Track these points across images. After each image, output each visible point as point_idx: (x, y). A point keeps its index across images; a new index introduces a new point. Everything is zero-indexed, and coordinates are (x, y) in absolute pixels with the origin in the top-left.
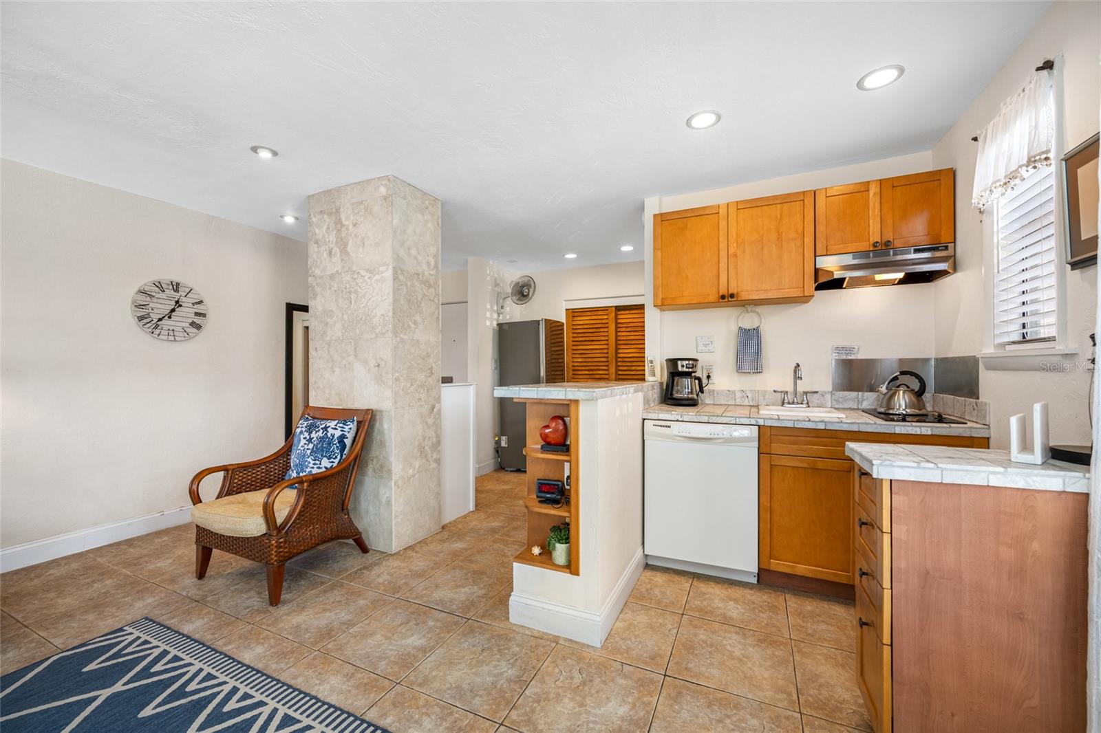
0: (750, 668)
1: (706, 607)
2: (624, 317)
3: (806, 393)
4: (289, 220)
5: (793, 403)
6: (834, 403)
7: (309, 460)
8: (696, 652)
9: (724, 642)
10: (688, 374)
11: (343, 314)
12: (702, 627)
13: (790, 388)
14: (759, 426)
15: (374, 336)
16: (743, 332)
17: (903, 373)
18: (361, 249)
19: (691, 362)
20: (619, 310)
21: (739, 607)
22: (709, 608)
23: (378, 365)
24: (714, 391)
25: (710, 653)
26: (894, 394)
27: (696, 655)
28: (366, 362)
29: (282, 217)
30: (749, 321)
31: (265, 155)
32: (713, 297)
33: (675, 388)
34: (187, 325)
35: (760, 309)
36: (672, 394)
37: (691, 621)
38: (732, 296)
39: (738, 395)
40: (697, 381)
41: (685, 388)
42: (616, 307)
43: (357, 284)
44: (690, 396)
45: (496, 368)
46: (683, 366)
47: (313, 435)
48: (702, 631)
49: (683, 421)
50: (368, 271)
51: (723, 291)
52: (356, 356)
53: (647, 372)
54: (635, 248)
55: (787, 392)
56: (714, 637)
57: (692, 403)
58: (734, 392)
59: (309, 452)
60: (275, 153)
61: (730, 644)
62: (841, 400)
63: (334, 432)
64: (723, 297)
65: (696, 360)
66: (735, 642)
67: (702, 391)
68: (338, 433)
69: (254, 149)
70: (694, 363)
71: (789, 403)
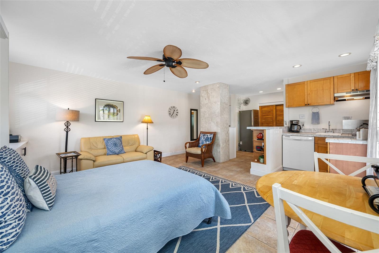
2: (278, 108)
3: (332, 129)
4: (194, 91)
5: (328, 132)
6: (343, 132)
7: (204, 142)
10: (297, 124)
11: (208, 112)
13: (328, 128)
14: (314, 137)
15: (216, 116)
16: (313, 113)
17: (364, 124)
18: (213, 98)
19: (297, 121)
20: (277, 106)
23: (217, 123)
24: (305, 129)
28: (214, 122)
29: (192, 91)
30: (315, 110)
31: (198, 83)
32: (303, 105)
33: (292, 128)
34: (175, 115)
35: (318, 107)
36: (291, 130)
38: (309, 104)
39: (312, 130)
40: (299, 126)
41: (295, 128)
42: (276, 105)
43: (212, 106)
44: (297, 130)
45: (239, 123)
46: (294, 122)
47: (205, 137)
49: (293, 136)
50: (214, 103)
51: (306, 103)
52: (212, 121)
53: (284, 124)
55: (327, 129)
57: (297, 132)
58: (311, 129)
59: (204, 140)
60: (199, 82)
62: (346, 131)
63: (209, 136)
64: (306, 105)
65: (299, 121)
67: (301, 129)
68: (210, 137)
69: (196, 82)
70: (298, 122)
71: (327, 132)
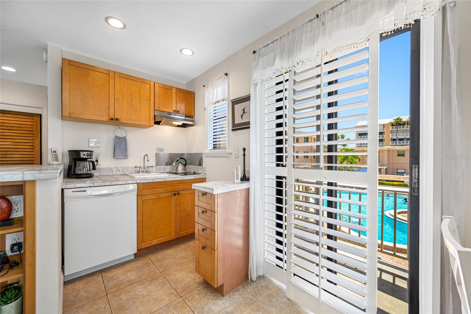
0: (154, 295)
1: (117, 283)
3: (148, 167)
5: (143, 172)
6: (156, 171)
8: (126, 307)
9: (137, 293)
10: (85, 160)
12: (121, 294)
13: (142, 165)
14: (137, 183)
16: (117, 138)
17: (180, 158)
19: (89, 153)
21: (133, 273)
22: (119, 282)
24: (100, 168)
25: (133, 302)
26: (178, 166)
27: (127, 309)
30: (120, 133)
32: (105, 119)
33: (77, 168)
35: (126, 128)
36: (74, 172)
37: (114, 295)
38: (117, 119)
39: (114, 170)
40: (91, 164)
41: (84, 168)
44: (89, 172)
48: (123, 296)
49: (94, 187)
51: (112, 116)
54: (17, 71)
55: (141, 167)
56: (130, 294)
57: (89, 176)
58: (112, 169)
61: (140, 292)
62: (159, 169)
64: (112, 119)
65: (92, 152)
66: (141, 289)
67: (94, 168)
71: (142, 172)
